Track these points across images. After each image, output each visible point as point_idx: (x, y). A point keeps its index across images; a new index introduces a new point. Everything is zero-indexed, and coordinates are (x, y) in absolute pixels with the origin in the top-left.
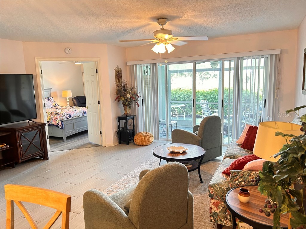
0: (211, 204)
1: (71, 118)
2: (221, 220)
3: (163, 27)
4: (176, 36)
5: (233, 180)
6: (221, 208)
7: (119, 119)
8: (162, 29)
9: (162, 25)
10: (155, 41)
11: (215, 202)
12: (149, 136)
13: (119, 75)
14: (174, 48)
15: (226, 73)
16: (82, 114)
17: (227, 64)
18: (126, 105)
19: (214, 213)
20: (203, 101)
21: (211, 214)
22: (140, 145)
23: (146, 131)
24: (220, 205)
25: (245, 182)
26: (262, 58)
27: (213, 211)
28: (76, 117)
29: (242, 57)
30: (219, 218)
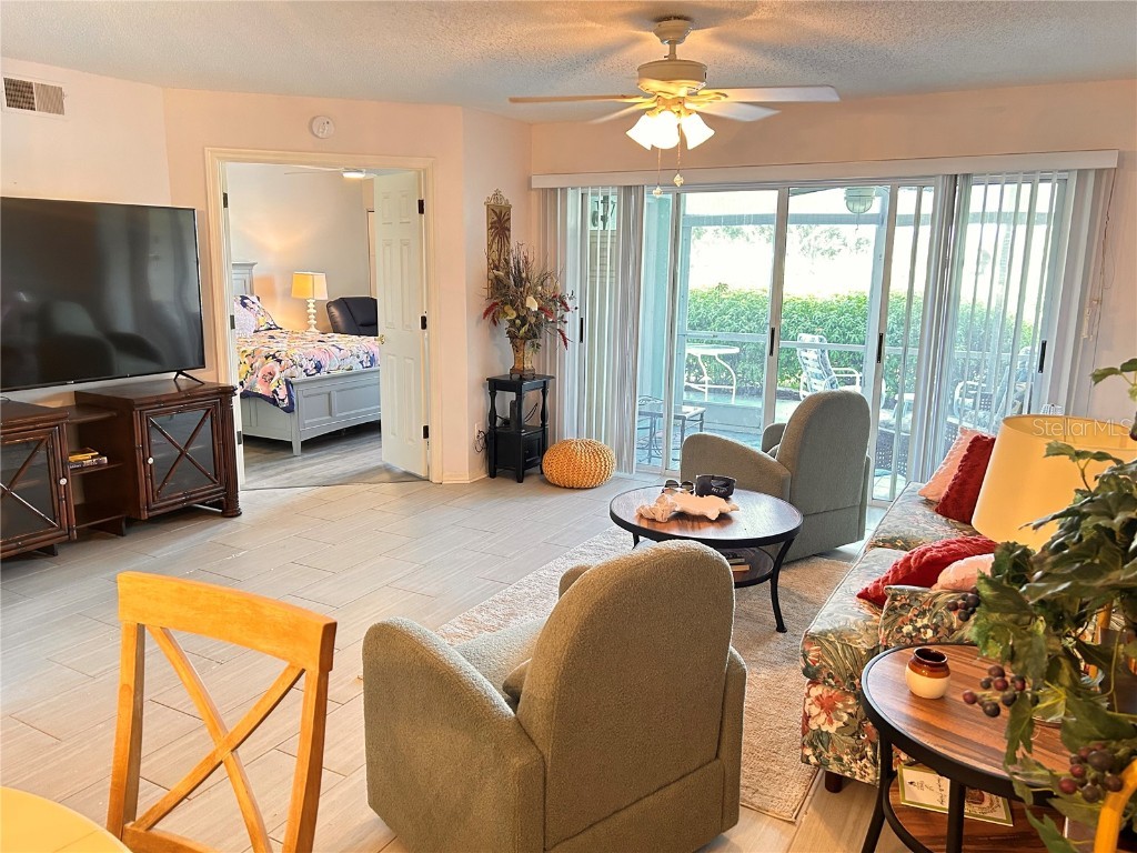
0: (809, 701)
1: (323, 374)
2: (840, 759)
3: (673, 51)
4: (721, 84)
5: (894, 621)
6: (845, 717)
7: (495, 385)
8: (672, 57)
9: (673, 43)
10: (642, 103)
11: (825, 696)
12: (597, 453)
13: (499, 224)
14: (711, 133)
15: (903, 235)
16: (361, 362)
17: (906, 200)
18: (522, 338)
19: (819, 734)
20: (807, 338)
21: (806, 738)
23: (589, 436)
24: (840, 705)
25: (936, 631)
26: (1042, 181)
27: (815, 727)
28: (340, 372)
29: (967, 176)
30: (835, 750)
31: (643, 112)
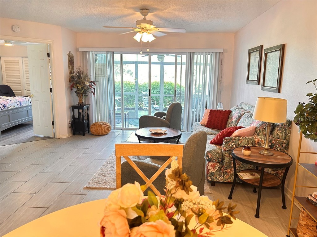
0: (209, 166)
1: (6, 109)
2: (216, 178)
3: (145, 18)
5: (227, 145)
6: (217, 168)
7: (73, 108)
8: (144, 19)
9: (145, 15)
10: (137, 30)
11: (213, 164)
13: (71, 61)
14: (155, 38)
15: (179, 67)
16: (17, 104)
18: (82, 94)
19: (212, 173)
20: (144, 93)
21: (209, 175)
22: (99, 135)
24: (216, 166)
25: (236, 145)
26: (209, 55)
27: (211, 172)
28: (11, 108)
29: (194, 53)
30: (215, 176)
31: (138, 32)
